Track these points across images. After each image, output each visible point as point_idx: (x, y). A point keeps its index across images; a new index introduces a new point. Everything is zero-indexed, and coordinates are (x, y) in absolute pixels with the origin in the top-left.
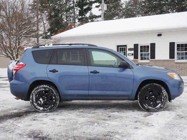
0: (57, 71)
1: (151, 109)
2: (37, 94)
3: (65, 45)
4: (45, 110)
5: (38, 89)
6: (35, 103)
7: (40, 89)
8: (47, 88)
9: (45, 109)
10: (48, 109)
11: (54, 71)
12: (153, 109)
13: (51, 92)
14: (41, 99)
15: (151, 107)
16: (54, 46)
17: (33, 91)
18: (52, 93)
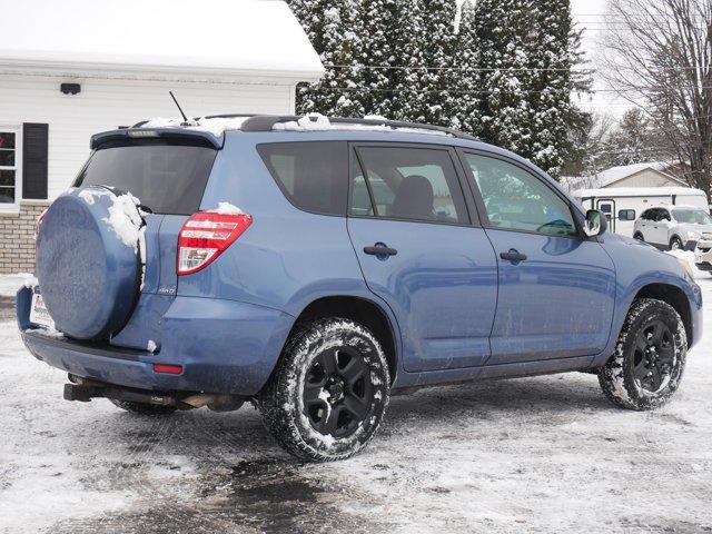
0: (393, 253)
3: (377, 127)
4: (347, 447)
5: (320, 342)
7: (328, 340)
8: (356, 334)
9: (344, 440)
10: (354, 443)
11: (381, 252)
13: (368, 355)
14: (324, 395)
15: (647, 391)
17: (298, 356)
18: (372, 361)
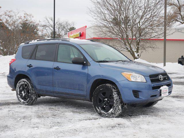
1: (103, 114)
2: (21, 87)
5: (20, 82)
6: (18, 95)
8: (26, 82)
10: (26, 102)
11: (30, 66)
12: (105, 114)
14: (23, 92)
15: (103, 112)
16: (38, 42)
